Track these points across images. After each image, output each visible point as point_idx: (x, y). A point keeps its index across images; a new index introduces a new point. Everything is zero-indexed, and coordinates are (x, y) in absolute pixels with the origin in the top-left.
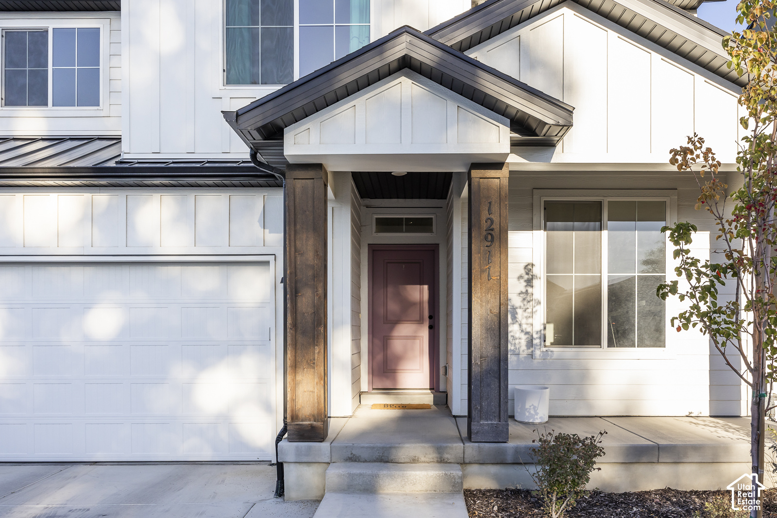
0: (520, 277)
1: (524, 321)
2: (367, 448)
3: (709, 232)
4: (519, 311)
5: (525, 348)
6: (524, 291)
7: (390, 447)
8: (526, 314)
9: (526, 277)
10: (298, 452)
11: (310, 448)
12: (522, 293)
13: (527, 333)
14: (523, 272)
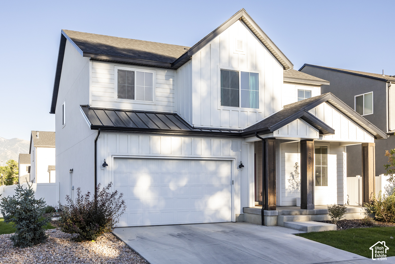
0: (294, 167)
1: (296, 179)
2: (286, 211)
3: (336, 155)
4: (294, 176)
5: (296, 186)
6: (295, 170)
7: (291, 211)
8: (296, 177)
9: (296, 167)
10: (271, 213)
11: (274, 212)
12: (295, 171)
13: (296, 182)
14: (295, 165)
